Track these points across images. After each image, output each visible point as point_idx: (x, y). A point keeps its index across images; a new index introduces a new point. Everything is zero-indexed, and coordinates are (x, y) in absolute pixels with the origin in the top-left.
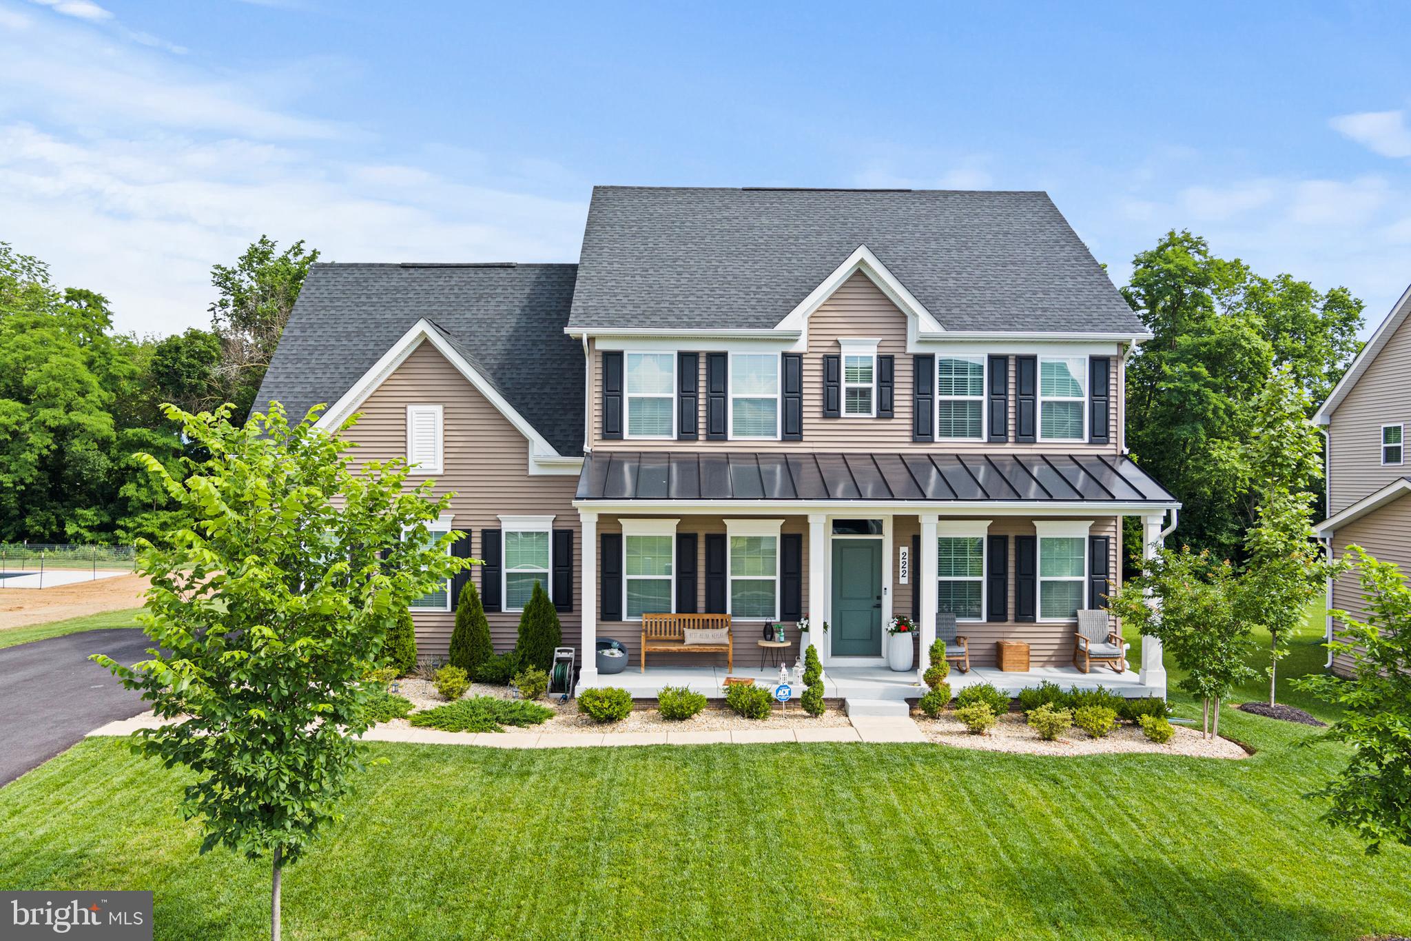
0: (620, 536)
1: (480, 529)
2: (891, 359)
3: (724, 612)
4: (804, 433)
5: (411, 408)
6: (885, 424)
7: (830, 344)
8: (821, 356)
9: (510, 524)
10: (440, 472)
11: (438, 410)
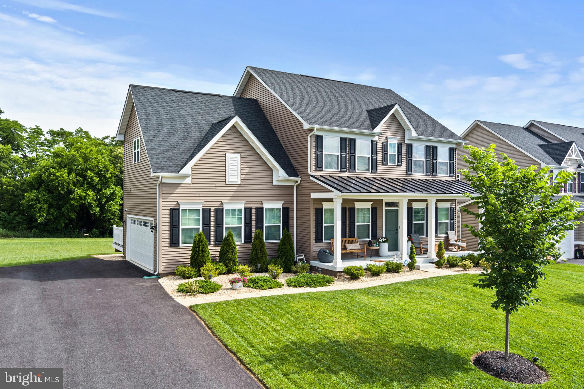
0: (322, 209)
1: (255, 207)
2: (401, 144)
3: (355, 237)
4: (378, 170)
5: (227, 154)
6: (399, 168)
7: (384, 138)
8: (382, 142)
9: (267, 205)
10: (239, 183)
11: (238, 155)
